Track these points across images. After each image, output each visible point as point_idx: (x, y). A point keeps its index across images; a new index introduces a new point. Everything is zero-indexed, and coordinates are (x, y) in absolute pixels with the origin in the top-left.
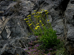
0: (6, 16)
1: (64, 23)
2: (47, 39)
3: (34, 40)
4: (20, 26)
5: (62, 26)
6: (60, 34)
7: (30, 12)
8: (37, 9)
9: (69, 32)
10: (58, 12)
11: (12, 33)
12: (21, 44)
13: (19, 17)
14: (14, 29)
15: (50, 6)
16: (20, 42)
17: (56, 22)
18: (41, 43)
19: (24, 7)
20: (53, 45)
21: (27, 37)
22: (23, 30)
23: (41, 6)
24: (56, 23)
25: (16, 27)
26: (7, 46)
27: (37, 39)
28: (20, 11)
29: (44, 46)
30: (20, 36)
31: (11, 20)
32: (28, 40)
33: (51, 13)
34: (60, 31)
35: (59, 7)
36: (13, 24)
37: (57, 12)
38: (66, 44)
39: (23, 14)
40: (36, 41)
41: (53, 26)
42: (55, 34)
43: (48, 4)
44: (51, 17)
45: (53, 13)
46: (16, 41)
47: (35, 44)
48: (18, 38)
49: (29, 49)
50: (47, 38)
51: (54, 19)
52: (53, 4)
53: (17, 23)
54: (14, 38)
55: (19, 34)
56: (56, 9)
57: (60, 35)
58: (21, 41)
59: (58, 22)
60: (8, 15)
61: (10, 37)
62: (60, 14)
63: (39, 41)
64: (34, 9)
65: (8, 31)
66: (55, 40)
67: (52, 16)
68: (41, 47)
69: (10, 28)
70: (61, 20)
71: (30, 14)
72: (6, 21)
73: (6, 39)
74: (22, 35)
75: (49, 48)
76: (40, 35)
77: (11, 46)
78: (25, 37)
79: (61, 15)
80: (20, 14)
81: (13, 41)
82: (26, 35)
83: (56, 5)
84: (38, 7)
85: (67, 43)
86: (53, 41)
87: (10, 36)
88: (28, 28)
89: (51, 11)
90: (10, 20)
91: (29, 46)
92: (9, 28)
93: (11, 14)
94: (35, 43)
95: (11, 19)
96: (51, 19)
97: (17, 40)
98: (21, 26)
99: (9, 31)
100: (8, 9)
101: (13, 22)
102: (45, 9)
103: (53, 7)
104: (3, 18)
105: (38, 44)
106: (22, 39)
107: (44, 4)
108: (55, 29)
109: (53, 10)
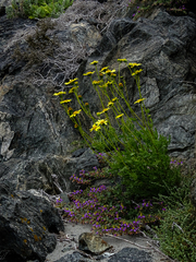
3: (91, 168)
4: (47, 115)
6: (185, 149)
8: (107, 54)
10: (180, 68)
11: (17, 136)
12: (45, 180)
13: (43, 81)
14: (24, 123)
15: (154, 43)
16: (43, 170)
17: (171, 104)
18: (113, 178)
19: (64, 46)
20: (156, 191)
21: (68, 153)
22: (54, 128)
23: (122, 43)
24: (173, 109)
25: (31, 119)
27: (102, 165)
28: (48, 60)
29: (124, 190)
30: (44, 151)
31: (16, 93)
32: (69, 165)
33: (156, 69)
34: (183, 138)
36: (23, 104)
37: (178, 66)
39: (58, 71)
40: (96, 173)
41: (161, 120)
42: (164, 151)
43: (146, 37)
44: (154, 84)
45: (163, 72)
46: (29, 169)
47: (94, 180)
48: (38, 158)
49: (71, 200)
50: (134, 162)
51: (167, 92)
52: (164, 37)
53: (36, 102)
54: (25, 155)
55: (40, 143)
56: (173, 56)
57: (184, 153)
58: (46, 169)
59: (180, 102)
60: (6, 71)
61: (11, 153)
63: (107, 170)
64: (96, 54)
66: (164, 172)
67: (158, 81)
68: (112, 194)
69: (13, 121)
74: (52, 146)
75: (140, 200)
78: (62, 153)
80: (47, 69)
81: (20, 166)
82: (67, 148)
83: (176, 41)
84: (110, 46)
86: (156, 174)
87: (10, 148)
89: (156, 62)
90: (11, 91)
91: (73, 188)
92: (6, 119)
93: (17, 71)
94: (92, 178)
95: (16, 87)
96: (157, 91)
97: (33, 163)
98: (49, 112)
99: (9, 130)
100: (8, 51)
101: (22, 98)
103: (163, 48)
105: (103, 182)
106: (50, 162)
107: (133, 36)
108: (166, 130)
109: (163, 58)
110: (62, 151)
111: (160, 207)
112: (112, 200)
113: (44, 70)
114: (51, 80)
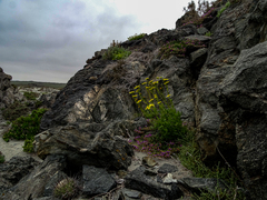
0: (100, 84)
1: (194, 99)
2: (165, 126)
3: (144, 126)
4: (122, 102)
5: (190, 104)
6: (187, 118)
7: (138, 79)
8: (150, 74)
9: (204, 118)
10: (184, 81)
11: (109, 111)
12: (122, 131)
14: (112, 106)
15: (171, 70)
16: (121, 127)
17: (180, 97)
18: (156, 130)
19: (129, 71)
20: (176, 137)
21: (132, 119)
22: (126, 108)
23: (156, 70)
24: (181, 99)
25: (115, 104)
26: (101, 136)
27: (149, 125)
28: (122, 78)
29: (160, 136)
30: (121, 118)
31: (109, 92)
32: (133, 125)
33: (173, 82)
35: (186, 72)
36: (111, 97)
37: (182, 80)
38: (198, 138)
39: (127, 82)
40: (147, 128)
41: (175, 104)
42: (179, 118)
43: (167, 67)
44: (172, 88)
45: (176, 83)
46: (115, 126)
47: (146, 132)
48: (118, 121)
49: (135, 140)
50: (166, 124)
51: (177, 92)
52: (176, 67)
53: (117, 96)
54: (112, 120)
55: (119, 114)
56: (180, 76)
59: (184, 96)
60: (103, 82)
61: (106, 119)
62: (188, 85)
63: (151, 127)
64: (145, 75)
65: (103, 109)
66: (179, 129)
68: (155, 138)
69: (107, 104)
70: (188, 94)
71: (138, 83)
72: (100, 93)
73: (100, 121)
74: (125, 116)
75: (168, 141)
76: (154, 117)
77: (108, 136)
79: (190, 86)
83: (181, 69)
84: (151, 71)
85: (200, 135)
86: (176, 129)
87: (105, 117)
88: (134, 105)
89: (172, 78)
90: (106, 91)
91: (135, 135)
93: (108, 82)
94: (145, 130)
95: (108, 90)
96: (173, 91)
97: (116, 124)
99: (105, 108)
100: (104, 74)
101: (111, 95)
102: (162, 76)
103: (176, 72)
104: (96, 87)
105: (150, 132)
106: (124, 123)
107: (162, 67)
109: (176, 76)
110: (129, 118)
111: (179, 144)
112: (155, 141)
113: (121, 82)
114: (124, 87)
